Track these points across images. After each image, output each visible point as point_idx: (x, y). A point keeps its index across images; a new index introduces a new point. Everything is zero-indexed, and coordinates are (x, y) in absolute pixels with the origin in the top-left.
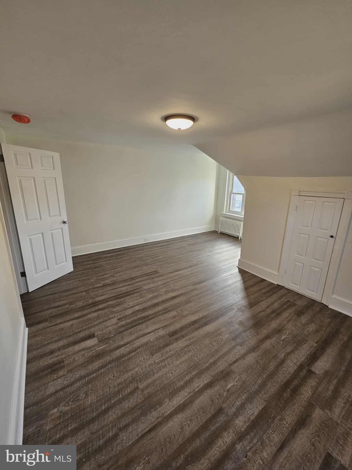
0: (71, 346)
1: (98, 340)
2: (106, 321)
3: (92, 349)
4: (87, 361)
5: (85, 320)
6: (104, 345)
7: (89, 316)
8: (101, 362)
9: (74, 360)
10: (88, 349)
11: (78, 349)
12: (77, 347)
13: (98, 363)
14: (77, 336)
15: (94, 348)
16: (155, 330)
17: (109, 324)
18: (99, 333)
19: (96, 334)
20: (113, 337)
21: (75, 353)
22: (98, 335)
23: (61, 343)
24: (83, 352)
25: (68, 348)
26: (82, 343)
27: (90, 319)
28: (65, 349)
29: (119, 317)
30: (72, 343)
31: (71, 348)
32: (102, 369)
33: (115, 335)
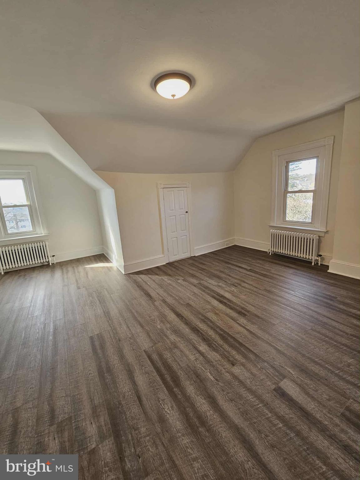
0: (314, 418)
1: (282, 380)
2: (240, 382)
3: (299, 382)
4: (319, 380)
5: (250, 424)
6: (286, 369)
7: (237, 420)
8: (308, 365)
9: (329, 400)
10: (303, 388)
11: (312, 403)
12: (311, 406)
13: (313, 368)
14: (292, 418)
15: (297, 380)
16: (241, 326)
17: (247, 374)
18: (270, 384)
19: (273, 387)
20: (268, 363)
21: (321, 404)
22: (275, 383)
23: (321, 442)
24: (312, 392)
25: (320, 422)
26: (300, 402)
27: (244, 414)
28: (326, 425)
29: (228, 366)
30: (308, 419)
31: (318, 416)
32: (316, 361)
33: (264, 361)
